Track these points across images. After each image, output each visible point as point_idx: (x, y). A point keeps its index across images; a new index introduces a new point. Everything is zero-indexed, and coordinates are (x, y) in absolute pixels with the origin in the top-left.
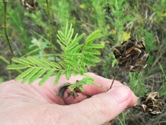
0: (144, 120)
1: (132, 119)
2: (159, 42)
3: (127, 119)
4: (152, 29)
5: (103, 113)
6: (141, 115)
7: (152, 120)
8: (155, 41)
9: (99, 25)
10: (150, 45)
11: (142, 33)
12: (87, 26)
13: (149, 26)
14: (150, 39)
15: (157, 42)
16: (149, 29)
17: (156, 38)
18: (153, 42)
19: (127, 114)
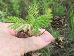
0: (60, 54)
1: (53, 54)
2: (67, 10)
3: (50, 53)
4: (63, 3)
5: (36, 45)
6: (59, 51)
7: (65, 54)
8: (64, 10)
9: (34, 3)
10: (62, 13)
11: (57, 6)
12: (26, 2)
13: (61, 2)
14: (62, 9)
15: (66, 11)
16: (61, 3)
17: (65, 9)
18: (63, 11)
19: (51, 51)
